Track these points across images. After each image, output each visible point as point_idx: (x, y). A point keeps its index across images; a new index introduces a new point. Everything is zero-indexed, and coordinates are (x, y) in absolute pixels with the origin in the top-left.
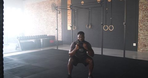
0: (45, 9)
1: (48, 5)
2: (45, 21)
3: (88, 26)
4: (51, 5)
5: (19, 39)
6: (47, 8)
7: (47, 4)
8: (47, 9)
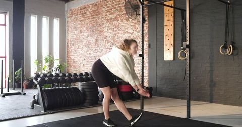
0: (110, 14)
1: (116, 5)
2: (109, 42)
3: (225, 47)
4: (125, 5)
5: (39, 79)
6: (114, 13)
7: (115, 3)
8: (114, 16)
